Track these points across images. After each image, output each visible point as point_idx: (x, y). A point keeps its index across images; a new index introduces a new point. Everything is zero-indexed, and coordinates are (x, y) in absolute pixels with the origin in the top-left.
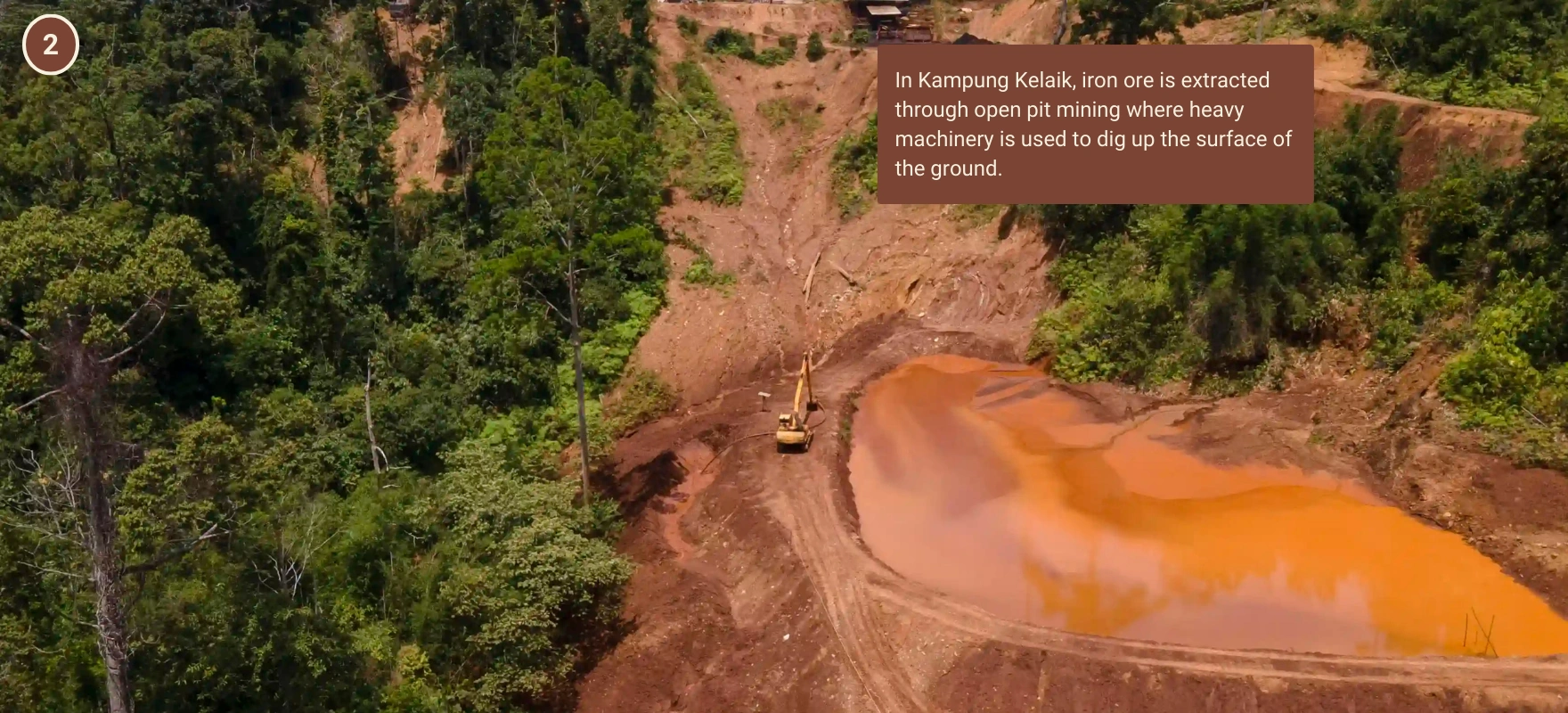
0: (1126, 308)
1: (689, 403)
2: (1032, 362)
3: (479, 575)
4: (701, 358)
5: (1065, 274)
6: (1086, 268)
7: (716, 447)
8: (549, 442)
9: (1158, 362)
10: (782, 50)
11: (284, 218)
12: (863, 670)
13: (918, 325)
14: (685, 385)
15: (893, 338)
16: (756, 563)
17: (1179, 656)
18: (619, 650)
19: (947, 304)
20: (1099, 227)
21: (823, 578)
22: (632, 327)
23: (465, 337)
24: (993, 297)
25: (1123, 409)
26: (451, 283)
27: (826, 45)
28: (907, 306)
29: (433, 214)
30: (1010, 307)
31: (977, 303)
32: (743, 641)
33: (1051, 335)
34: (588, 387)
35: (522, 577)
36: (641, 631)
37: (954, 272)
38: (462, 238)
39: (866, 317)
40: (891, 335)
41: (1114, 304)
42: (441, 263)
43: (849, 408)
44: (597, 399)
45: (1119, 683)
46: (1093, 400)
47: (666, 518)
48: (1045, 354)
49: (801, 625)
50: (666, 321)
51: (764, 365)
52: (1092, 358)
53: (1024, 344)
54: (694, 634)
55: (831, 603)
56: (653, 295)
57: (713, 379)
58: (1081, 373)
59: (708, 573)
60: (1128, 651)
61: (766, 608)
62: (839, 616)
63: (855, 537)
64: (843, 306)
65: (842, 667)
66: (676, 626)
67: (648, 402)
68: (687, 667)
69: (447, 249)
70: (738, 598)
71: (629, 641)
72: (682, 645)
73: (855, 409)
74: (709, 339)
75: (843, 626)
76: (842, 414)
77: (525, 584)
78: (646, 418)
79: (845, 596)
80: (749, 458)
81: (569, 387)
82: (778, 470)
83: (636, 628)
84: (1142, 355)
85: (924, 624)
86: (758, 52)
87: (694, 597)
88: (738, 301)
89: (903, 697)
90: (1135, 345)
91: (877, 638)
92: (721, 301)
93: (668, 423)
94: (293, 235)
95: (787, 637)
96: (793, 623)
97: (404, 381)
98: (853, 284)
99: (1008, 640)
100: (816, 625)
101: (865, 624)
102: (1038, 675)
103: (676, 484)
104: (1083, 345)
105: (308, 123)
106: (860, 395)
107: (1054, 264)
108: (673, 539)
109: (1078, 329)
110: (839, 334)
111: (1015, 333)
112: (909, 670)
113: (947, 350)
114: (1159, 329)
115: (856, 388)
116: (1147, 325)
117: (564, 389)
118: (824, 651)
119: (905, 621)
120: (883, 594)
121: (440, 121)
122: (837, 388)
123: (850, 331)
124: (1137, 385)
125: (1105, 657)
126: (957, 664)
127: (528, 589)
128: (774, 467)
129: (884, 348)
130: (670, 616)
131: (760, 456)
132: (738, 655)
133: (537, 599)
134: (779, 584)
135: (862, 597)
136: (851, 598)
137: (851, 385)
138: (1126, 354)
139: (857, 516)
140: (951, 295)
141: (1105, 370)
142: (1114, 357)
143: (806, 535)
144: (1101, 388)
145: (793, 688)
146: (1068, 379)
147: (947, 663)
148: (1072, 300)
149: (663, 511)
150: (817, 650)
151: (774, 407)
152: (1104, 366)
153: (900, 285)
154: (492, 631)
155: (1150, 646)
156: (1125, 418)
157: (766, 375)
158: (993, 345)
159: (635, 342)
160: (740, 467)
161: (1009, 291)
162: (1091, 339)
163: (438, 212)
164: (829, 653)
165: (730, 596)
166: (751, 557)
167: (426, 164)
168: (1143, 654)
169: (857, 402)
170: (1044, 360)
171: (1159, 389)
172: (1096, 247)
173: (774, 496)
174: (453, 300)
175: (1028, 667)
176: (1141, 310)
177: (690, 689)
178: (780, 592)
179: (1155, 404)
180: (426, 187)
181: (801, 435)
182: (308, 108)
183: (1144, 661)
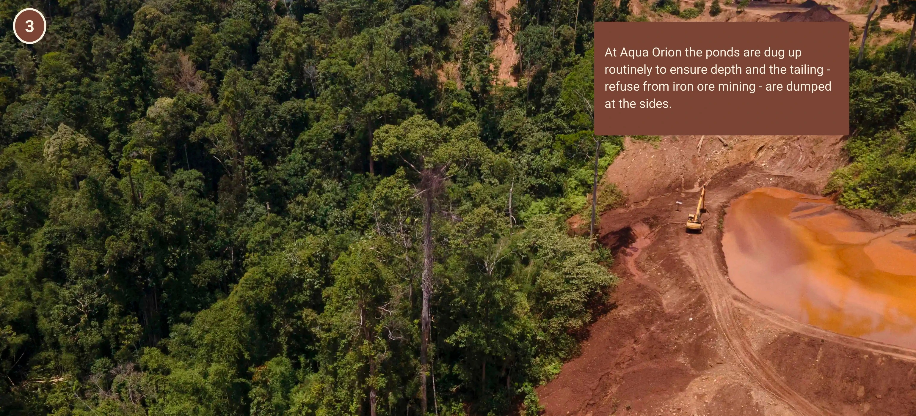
0: (890, 171)
1: (632, 201)
2: (826, 195)
3: (553, 276)
4: (640, 179)
5: (854, 148)
6: (868, 145)
7: (651, 226)
8: (561, 215)
9: (904, 201)
10: (696, 9)
11: (453, 102)
12: (728, 338)
13: (761, 170)
14: (631, 192)
15: (746, 176)
16: (676, 284)
17: (896, 351)
18: (609, 316)
19: (779, 160)
20: (880, 123)
21: (711, 295)
22: (606, 161)
23: (524, 161)
24: (807, 158)
25: (878, 225)
26: (519, 134)
27: (722, 6)
28: (755, 159)
29: (512, 99)
30: (817, 164)
31: (798, 160)
32: (669, 318)
33: (841, 182)
34: (581, 189)
35: (573, 279)
36: (620, 308)
37: (786, 143)
38: (525, 112)
39: (732, 164)
40: (746, 174)
41: (882, 168)
42: (515, 124)
43: (722, 213)
44: (586, 196)
45: (860, 359)
46: (859, 218)
47: (628, 258)
48: (835, 192)
49: (699, 315)
50: (623, 158)
51: (673, 185)
52: (864, 196)
53: (822, 185)
54: (646, 313)
55: (714, 306)
56: (617, 144)
57: (646, 190)
58: (855, 204)
59: (652, 286)
60: (868, 345)
61: (680, 305)
62: (718, 313)
63: (726, 277)
64: (719, 157)
65: (719, 335)
66: (638, 308)
67: (611, 199)
68: (642, 326)
69: (518, 117)
70: (666, 299)
71: (614, 312)
72: (640, 316)
73: (725, 213)
74: (645, 169)
75: (719, 317)
76: (719, 216)
77: (573, 282)
78: (610, 207)
79: (721, 304)
80: (671, 234)
81: (572, 189)
82: (686, 241)
83: (617, 307)
84: (894, 197)
85: (761, 321)
86: (681, 11)
87: (646, 296)
88: (662, 150)
89: (747, 352)
90: (891, 191)
91: (736, 324)
92: (652, 150)
93: (622, 210)
94: (456, 110)
95: (691, 319)
96: (694, 313)
97: (496, 181)
98: (726, 145)
99: (804, 333)
100: (707, 315)
101: (731, 318)
102: (818, 351)
103: (632, 243)
104: (859, 189)
105: (450, 48)
106: (727, 206)
107: (847, 142)
108: (632, 267)
109: (858, 180)
110: (716, 172)
111: (817, 179)
112: (751, 341)
113: (777, 185)
114: (907, 184)
115: (726, 203)
116: (900, 181)
117: (569, 189)
118: (710, 327)
119: (752, 319)
120: (741, 305)
121: (513, 49)
122: (715, 202)
123: (722, 170)
124: (888, 212)
125: (855, 347)
126: (776, 341)
127: (574, 284)
128: (684, 240)
129: (741, 182)
130: (634, 303)
131: (677, 234)
132: (666, 325)
133: (578, 289)
134: (688, 295)
135: (729, 305)
136: (724, 305)
137: (724, 200)
138: (886, 196)
139: (727, 268)
140: (783, 155)
141: (870, 203)
142: (877, 196)
143: (702, 275)
144: (866, 212)
145: (693, 341)
146: (847, 206)
147: (771, 339)
148: (855, 163)
149: (626, 255)
150: (707, 327)
151: (683, 209)
152: (870, 201)
153: (753, 148)
154: (558, 300)
155: (880, 345)
156: (879, 230)
157: (674, 190)
158: (804, 184)
159: (607, 168)
160: (668, 238)
161: (817, 155)
162: (865, 186)
163: (515, 97)
164: (713, 328)
165: (662, 297)
166: (673, 281)
167: (505, 70)
168: (875, 347)
169: (726, 210)
170: (833, 195)
171: (902, 216)
172: (877, 135)
173: (685, 254)
174: (520, 142)
175: (813, 346)
176: (898, 172)
177: (643, 336)
178: (689, 299)
179: (899, 224)
180: (508, 85)
181: (699, 225)
182: (451, 41)
183: (876, 351)
